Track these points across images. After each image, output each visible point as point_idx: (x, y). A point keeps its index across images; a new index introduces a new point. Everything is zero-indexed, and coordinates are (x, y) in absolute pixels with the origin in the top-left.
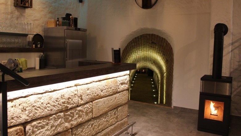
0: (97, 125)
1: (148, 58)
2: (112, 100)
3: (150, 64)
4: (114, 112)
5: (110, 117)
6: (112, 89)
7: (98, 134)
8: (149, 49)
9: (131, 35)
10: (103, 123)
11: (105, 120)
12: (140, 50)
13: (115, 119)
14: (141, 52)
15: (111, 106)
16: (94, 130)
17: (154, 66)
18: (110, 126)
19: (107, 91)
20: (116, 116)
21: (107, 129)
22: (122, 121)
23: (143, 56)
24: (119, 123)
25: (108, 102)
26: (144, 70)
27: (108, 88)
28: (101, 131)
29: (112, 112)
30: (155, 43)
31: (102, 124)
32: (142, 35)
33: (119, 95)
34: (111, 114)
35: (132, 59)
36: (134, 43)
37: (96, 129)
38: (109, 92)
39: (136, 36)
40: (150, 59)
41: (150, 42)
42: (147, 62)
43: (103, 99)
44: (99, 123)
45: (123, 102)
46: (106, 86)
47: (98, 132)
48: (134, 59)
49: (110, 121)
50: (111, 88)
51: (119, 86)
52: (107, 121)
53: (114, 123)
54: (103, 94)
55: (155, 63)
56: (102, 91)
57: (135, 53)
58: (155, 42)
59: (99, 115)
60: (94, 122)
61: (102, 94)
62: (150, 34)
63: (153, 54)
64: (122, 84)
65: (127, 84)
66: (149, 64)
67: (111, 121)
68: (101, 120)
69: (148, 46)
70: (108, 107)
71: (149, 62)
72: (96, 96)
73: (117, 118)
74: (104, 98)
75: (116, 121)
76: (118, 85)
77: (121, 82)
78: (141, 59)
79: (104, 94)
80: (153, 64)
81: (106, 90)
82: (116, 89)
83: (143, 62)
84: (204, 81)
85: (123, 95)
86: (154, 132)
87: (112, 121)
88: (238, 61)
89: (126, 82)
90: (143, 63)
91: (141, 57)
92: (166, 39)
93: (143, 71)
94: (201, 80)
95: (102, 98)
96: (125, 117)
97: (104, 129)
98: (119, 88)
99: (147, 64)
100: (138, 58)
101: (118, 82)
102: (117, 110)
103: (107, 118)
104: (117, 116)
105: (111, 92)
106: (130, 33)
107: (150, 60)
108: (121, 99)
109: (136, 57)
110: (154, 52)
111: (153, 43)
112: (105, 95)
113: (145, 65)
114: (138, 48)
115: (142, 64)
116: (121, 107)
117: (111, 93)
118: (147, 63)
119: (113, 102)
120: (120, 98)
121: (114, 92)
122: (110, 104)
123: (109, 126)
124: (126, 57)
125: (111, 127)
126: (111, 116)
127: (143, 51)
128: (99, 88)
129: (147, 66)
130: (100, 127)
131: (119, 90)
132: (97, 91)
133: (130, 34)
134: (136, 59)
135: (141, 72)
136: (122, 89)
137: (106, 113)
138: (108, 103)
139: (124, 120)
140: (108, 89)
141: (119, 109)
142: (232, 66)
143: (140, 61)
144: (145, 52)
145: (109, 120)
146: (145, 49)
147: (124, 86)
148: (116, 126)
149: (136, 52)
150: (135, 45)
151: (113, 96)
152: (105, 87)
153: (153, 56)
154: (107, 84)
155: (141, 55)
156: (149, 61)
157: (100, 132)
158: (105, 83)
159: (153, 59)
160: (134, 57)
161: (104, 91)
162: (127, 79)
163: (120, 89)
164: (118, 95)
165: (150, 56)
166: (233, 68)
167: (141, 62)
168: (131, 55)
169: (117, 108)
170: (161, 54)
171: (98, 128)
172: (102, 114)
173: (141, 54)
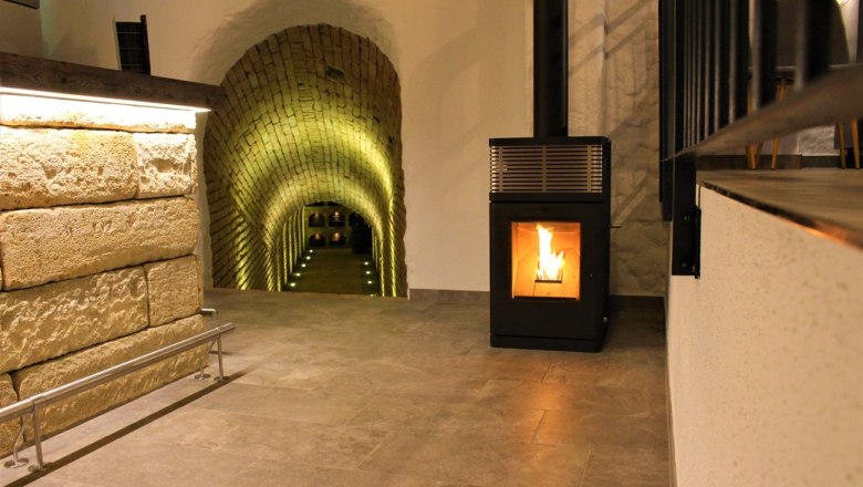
0: (38, 324)
1: (327, 152)
2: (110, 222)
3: (342, 183)
4: (127, 280)
5: (109, 299)
6: (105, 175)
7: (47, 366)
8: (323, 108)
9: (233, 26)
10: (71, 320)
11: (82, 308)
12: (290, 112)
13: (134, 310)
14: (292, 120)
15: (106, 249)
16: (18, 344)
17: (358, 187)
18: (109, 341)
19: (79, 180)
20: (139, 299)
21: (99, 348)
22: (173, 326)
23: (307, 144)
24: (162, 330)
25: (89, 228)
26: (337, 235)
27: (83, 165)
28: (63, 356)
29: (114, 276)
30: (341, 74)
31: (65, 324)
32: (280, 34)
33: (151, 209)
34: (110, 284)
35: (264, 153)
36: (256, 73)
37: (32, 339)
38: (94, 187)
39: (259, 40)
40: (334, 158)
41: (321, 69)
42: (329, 171)
43: (59, 210)
44: (46, 314)
45: (174, 245)
46: (74, 155)
47: (45, 353)
48: (272, 156)
49: (106, 314)
50: (101, 171)
51: (147, 171)
52: (92, 314)
53: (132, 327)
54: (56, 186)
55: (358, 172)
56: (51, 173)
57: (270, 127)
58: (336, 68)
59: (43, 280)
60: (17, 310)
61: (52, 187)
62: (313, 27)
63: (343, 129)
64: (162, 164)
65: (186, 168)
66: (336, 180)
67: (114, 316)
68: (54, 302)
69: (315, 93)
70: (93, 253)
71: (335, 171)
72: (17, 190)
73: (146, 307)
74: (67, 209)
75: (145, 319)
76: (140, 163)
77: (156, 155)
78: (303, 159)
79: (64, 189)
80: (352, 178)
81: (73, 172)
82: (130, 180)
83: (313, 173)
84: (501, 148)
85: (171, 214)
86: (315, 364)
87: (120, 319)
88: (632, 90)
89: (181, 159)
90: (314, 179)
91: (300, 148)
92: (371, 39)
93: (333, 236)
94: (491, 145)
95: (53, 204)
96: (189, 309)
97: (77, 345)
98: (144, 180)
99: (331, 184)
100: (286, 150)
101: (140, 151)
102: (146, 274)
103: (93, 299)
104: (147, 301)
105: (103, 189)
106: (229, 19)
107: (338, 165)
108: (163, 231)
109: (277, 147)
110: (342, 117)
111: (331, 72)
112: (72, 194)
113: (323, 187)
114: (278, 98)
115: (309, 183)
116: (163, 265)
117: (102, 193)
118: (330, 178)
119: (116, 232)
120: (156, 224)
121: (117, 191)
122: (102, 242)
123: (108, 336)
124: (230, 135)
125: (116, 342)
126: (113, 294)
127: (299, 115)
128: (32, 157)
129: (332, 191)
130: (55, 334)
131: (144, 187)
132: (20, 166)
133: (230, 23)
134: (280, 155)
135: (327, 241)
136: (162, 186)
137: (80, 279)
138: (90, 235)
139: (184, 322)
140: (84, 170)
141: (154, 273)
142: (612, 110)
143: (299, 170)
144: (311, 124)
145: (103, 310)
146: (307, 108)
147: (172, 174)
148: (143, 343)
149: (275, 120)
150: (260, 86)
151: (114, 208)
152: (69, 158)
153: (344, 138)
154: (75, 146)
155: (298, 140)
156: (334, 165)
157: (57, 358)
158: (65, 141)
159: (347, 154)
160: (269, 148)
161: (61, 176)
162: (188, 151)
163: (152, 184)
164: (142, 208)
165: (332, 143)
166: (616, 121)
167: (306, 173)
168: (257, 137)
169: (142, 265)
170: (370, 123)
171: (40, 336)
172: (62, 279)
173: (295, 131)
